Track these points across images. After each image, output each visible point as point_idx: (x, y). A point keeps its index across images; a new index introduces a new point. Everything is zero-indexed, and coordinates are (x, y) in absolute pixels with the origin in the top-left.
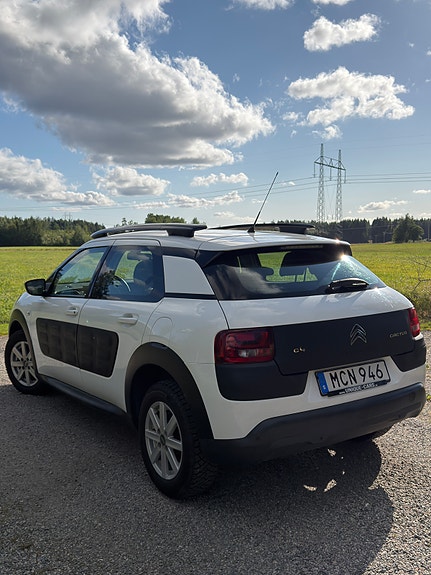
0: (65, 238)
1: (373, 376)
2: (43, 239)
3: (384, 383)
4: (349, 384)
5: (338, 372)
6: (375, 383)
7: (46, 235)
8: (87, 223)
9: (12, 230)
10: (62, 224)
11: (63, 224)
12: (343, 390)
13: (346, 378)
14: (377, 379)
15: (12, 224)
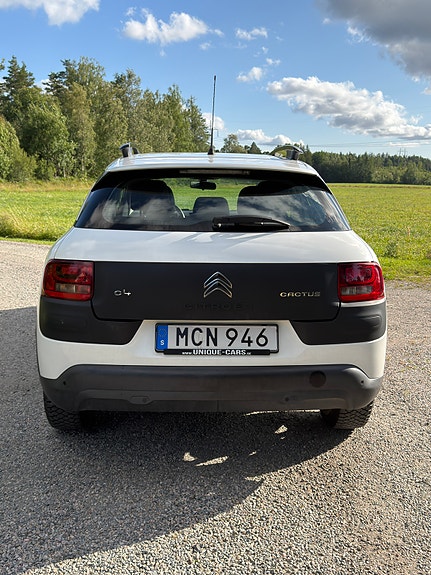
0: (395, 176)
1: (249, 342)
2: (373, 175)
3: (267, 353)
4: (204, 345)
5: (191, 329)
6: (247, 351)
7: (377, 173)
8: (422, 160)
9: (344, 166)
10: (395, 160)
11: (397, 161)
12: (191, 351)
13: (201, 337)
14: (254, 346)
15: (345, 160)
